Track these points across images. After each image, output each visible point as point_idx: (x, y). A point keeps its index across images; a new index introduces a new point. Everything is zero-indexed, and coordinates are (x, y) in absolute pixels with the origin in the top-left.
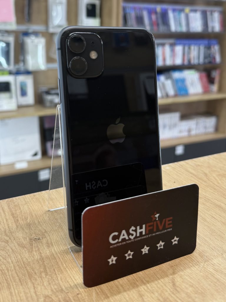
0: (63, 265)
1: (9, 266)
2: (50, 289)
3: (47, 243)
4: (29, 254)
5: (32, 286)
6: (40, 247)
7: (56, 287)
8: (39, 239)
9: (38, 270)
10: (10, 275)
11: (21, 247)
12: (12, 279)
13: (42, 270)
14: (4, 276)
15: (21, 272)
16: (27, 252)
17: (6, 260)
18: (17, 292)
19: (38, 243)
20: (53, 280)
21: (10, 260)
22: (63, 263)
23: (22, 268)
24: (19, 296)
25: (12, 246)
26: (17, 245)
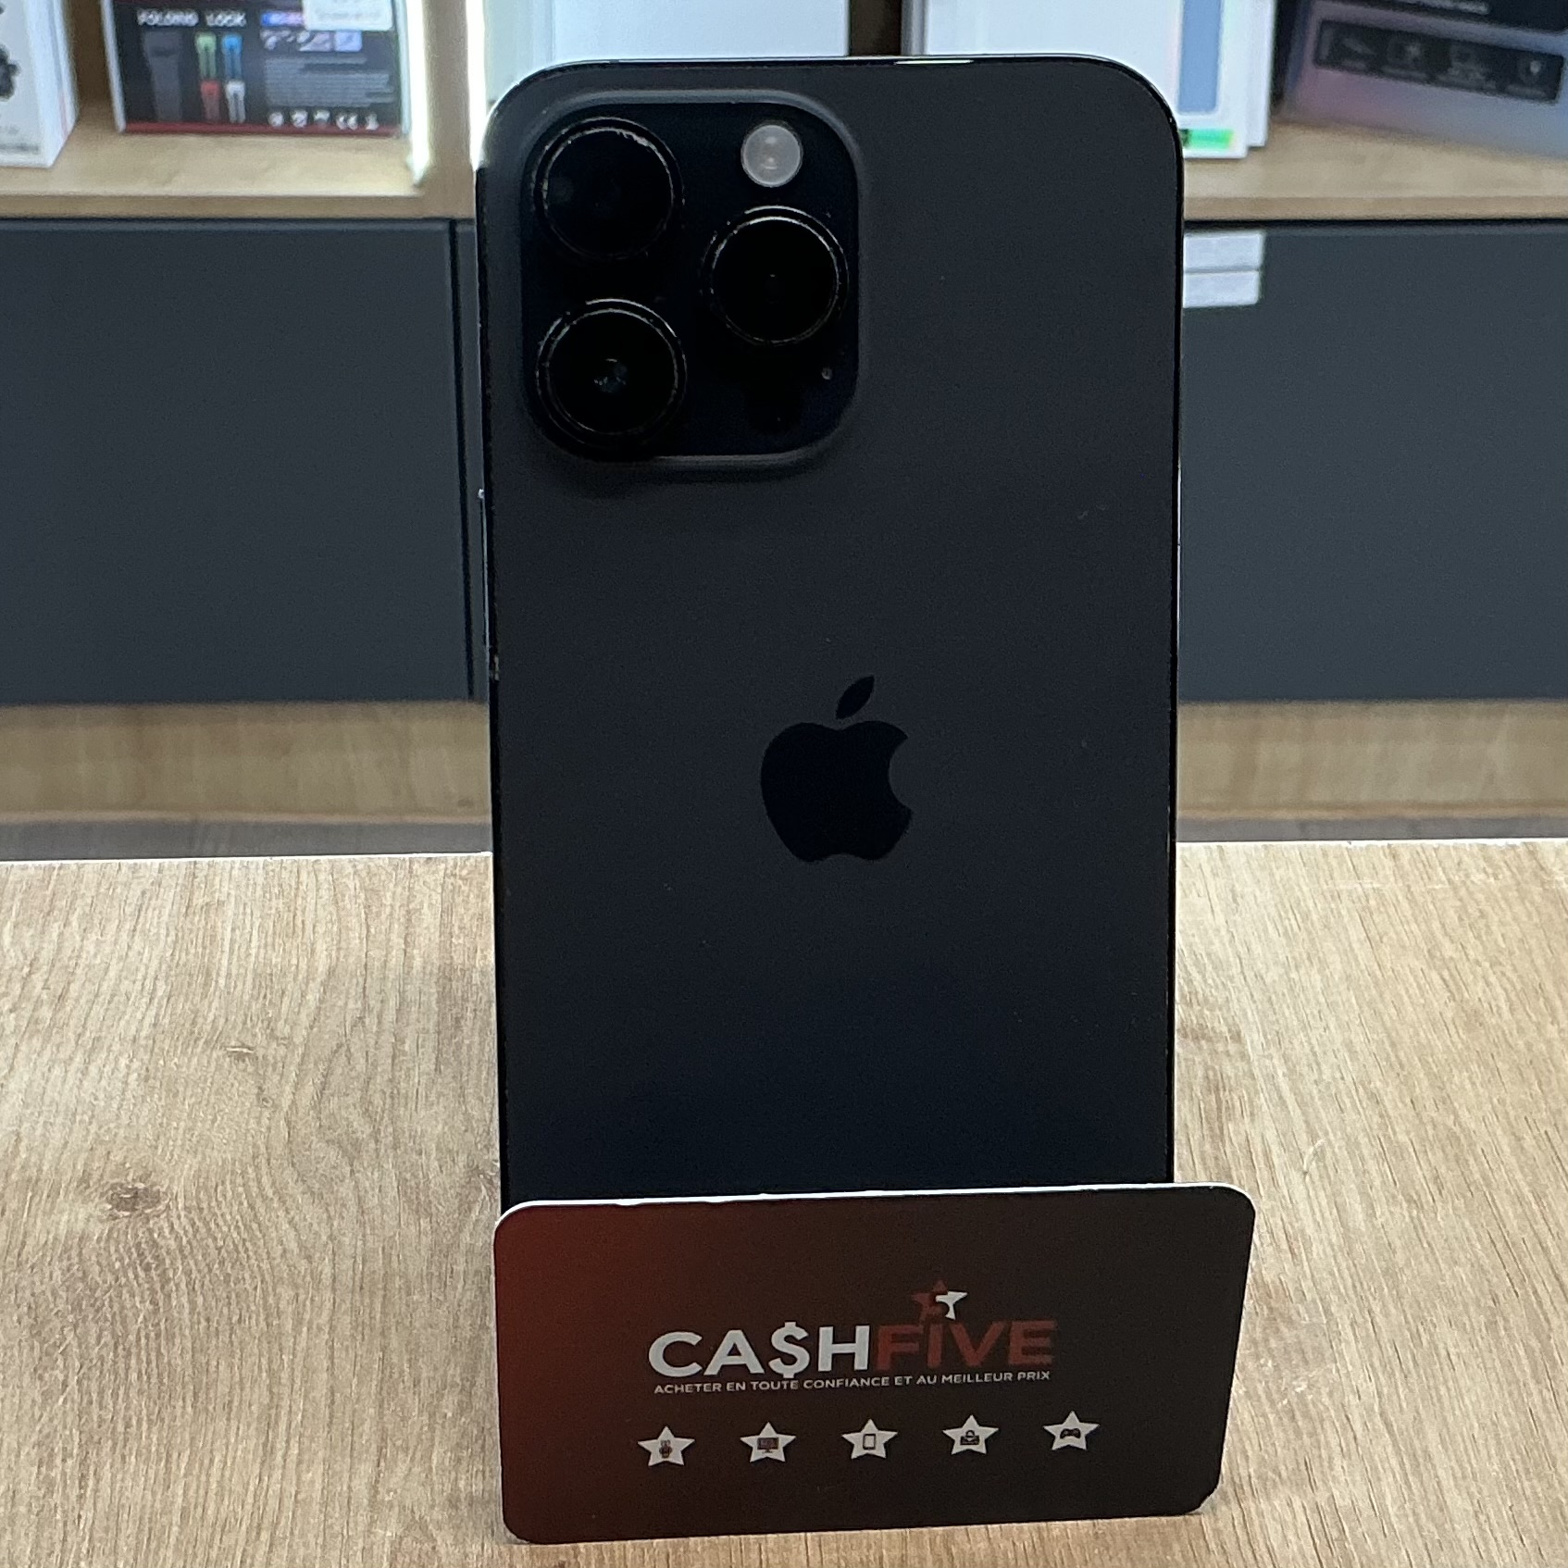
1: (312, 1300)
2: (448, 1487)
4: (430, 1263)
5: (374, 1448)
9: (436, 1369)
10: (300, 1355)
11: (409, 1201)
12: (298, 1373)
13: (454, 1376)
14: (270, 1351)
15: (352, 1354)
16: (425, 1241)
17: (309, 1258)
20: (483, 1447)
21: (328, 1271)
23: (367, 1331)
24: (299, 1479)
25: (367, 1184)
26: (395, 1184)
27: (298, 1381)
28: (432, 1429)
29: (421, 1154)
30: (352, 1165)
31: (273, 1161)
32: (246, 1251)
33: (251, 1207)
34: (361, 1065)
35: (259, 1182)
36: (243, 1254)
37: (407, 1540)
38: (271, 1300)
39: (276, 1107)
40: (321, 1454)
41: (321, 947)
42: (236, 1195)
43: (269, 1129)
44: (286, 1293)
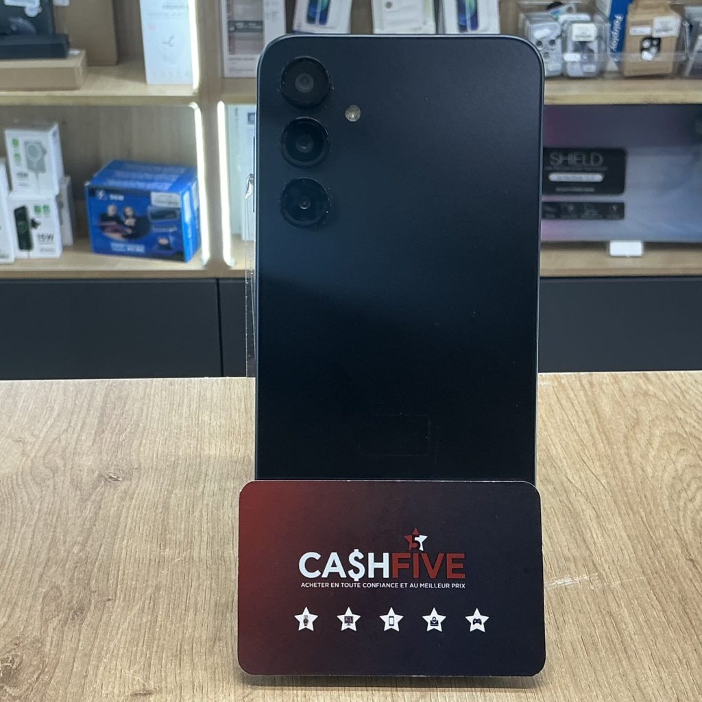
0: (123, 541)
1: (30, 517)
2: (70, 576)
3: (125, 492)
4: (77, 505)
5: (44, 563)
6: (106, 495)
7: (81, 576)
8: (116, 480)
9: (73, 538)
10: (21, 533)
11: (74, 486)
12: (20, 539)
13: (80, 540)
15: (41, 533)
16: (77, 498)
17: (31, 504)
18: (13, 565)
19: (109, 487)
20: (86, 563)
21: (38, 507)
22: (126, 537)
23: (49, 526)
24: (13, 572)
25: (59, 481)
26: (69, 480)
27: (19, 542)
28: (68, 557)
29: (81, 471)
30: (54, 474)
31: (24, 474)
32: (8, 501)
33: (12, 488)
34: (63, 443)
35: (17, 479)
36: (6, 502)
37: (51, 593)
38: (14, 517)
39: (28, 456)
40: (23, 566)
41: (56, 407)
42: (7, 484)
43: (24, 463)
44: (20, 514)
